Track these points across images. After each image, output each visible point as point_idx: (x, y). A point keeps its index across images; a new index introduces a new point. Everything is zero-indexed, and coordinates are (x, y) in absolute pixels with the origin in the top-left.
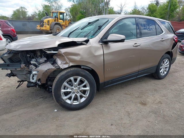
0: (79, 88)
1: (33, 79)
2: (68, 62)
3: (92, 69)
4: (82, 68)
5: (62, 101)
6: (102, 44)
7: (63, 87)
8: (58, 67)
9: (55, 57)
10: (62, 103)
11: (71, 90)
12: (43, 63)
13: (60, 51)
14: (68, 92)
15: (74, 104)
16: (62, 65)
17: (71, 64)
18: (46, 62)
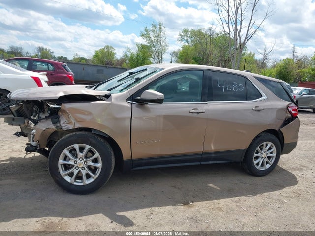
0: (86, 161)
1: (34, 141)
2: (73, 122)
3: (109, 136)
4: (92, 132)
5: (59, 176)
6: (132, 103)
7: (62, 156)
8: (59, 127)
9: (60, 113)
10: (58, 179)
11: (73, 163)
12: (44, 119)
13: (65, 107)
14: (69, 165)
15: (75, 184)
16: (66, 125)
17: (78, 126)
18: (47, 118)
